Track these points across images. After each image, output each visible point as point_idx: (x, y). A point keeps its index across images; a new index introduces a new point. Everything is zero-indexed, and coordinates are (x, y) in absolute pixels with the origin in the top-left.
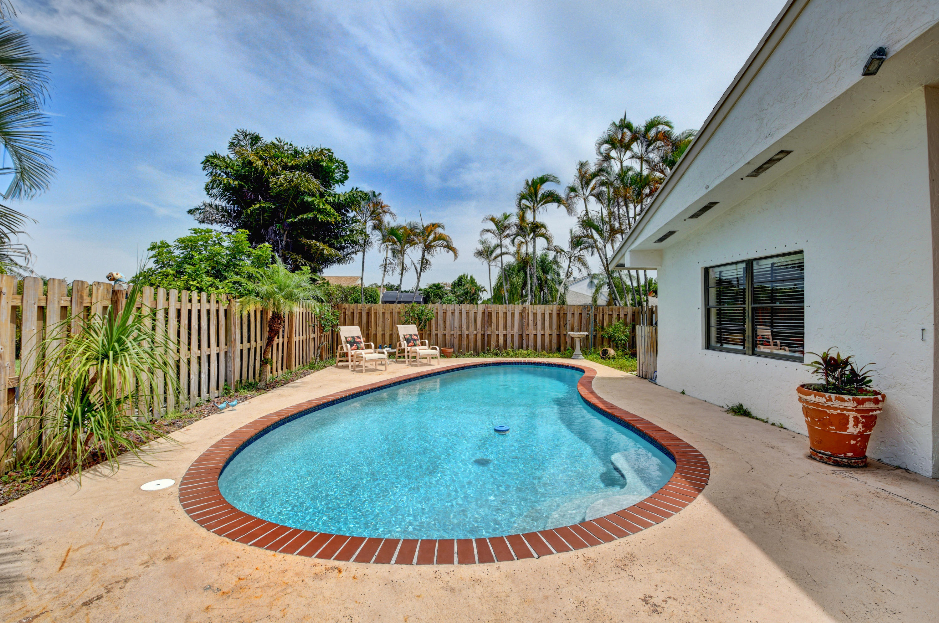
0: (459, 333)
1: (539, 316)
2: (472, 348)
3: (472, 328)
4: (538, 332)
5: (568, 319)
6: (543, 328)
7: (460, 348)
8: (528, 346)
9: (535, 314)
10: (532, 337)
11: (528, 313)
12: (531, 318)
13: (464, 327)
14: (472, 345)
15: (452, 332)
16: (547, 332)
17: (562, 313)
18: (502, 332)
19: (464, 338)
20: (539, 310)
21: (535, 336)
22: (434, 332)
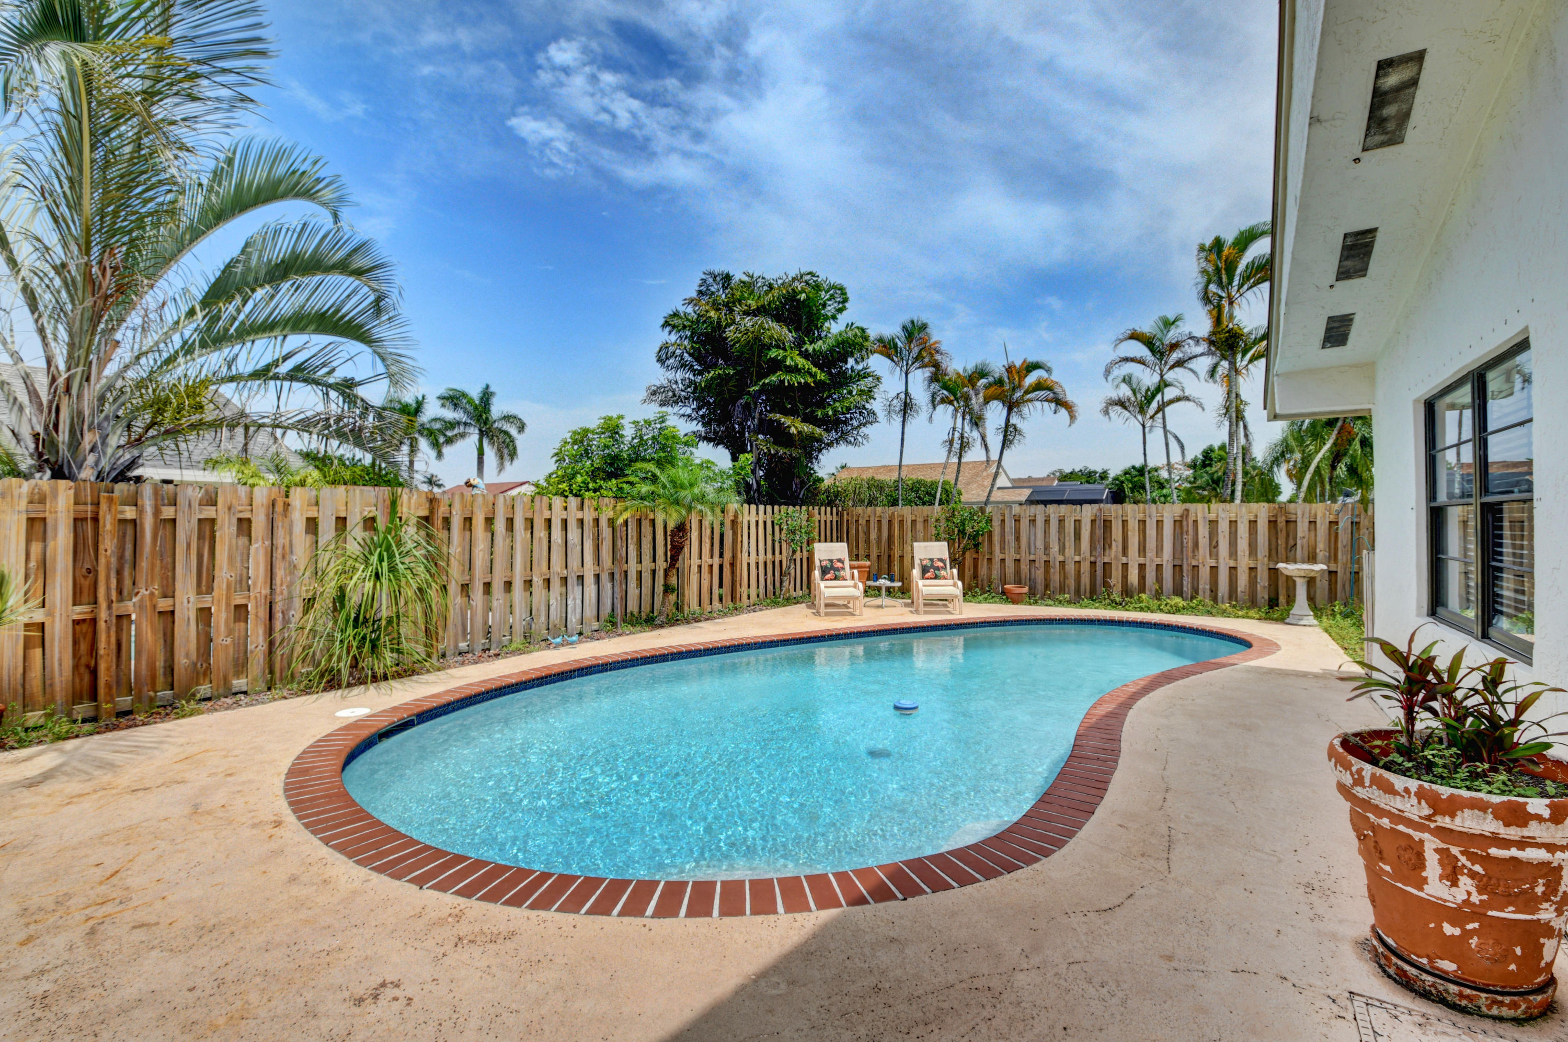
0: (1045, 558)
1: (1223, 527)
2: (1072, 588)
3: (1070, 551)
4: (1221, 560)
5: (1300, 535)
6: (1233, 553)
7: (1047, 586)
8: (1196, 591)
9: (1213, 524)
10: (1205, 573)
11: (1195, 522)
12: (1203, 531)
13: (1055, 548)
14: (1071, 582)
15: (1032, 557)
16: (1244, 563)
17: (1281, 521)
18: (1134, 560)
19: (1054, 568)
20: (1222, 515)
21: (1214, 570)
22: (998, 555)
